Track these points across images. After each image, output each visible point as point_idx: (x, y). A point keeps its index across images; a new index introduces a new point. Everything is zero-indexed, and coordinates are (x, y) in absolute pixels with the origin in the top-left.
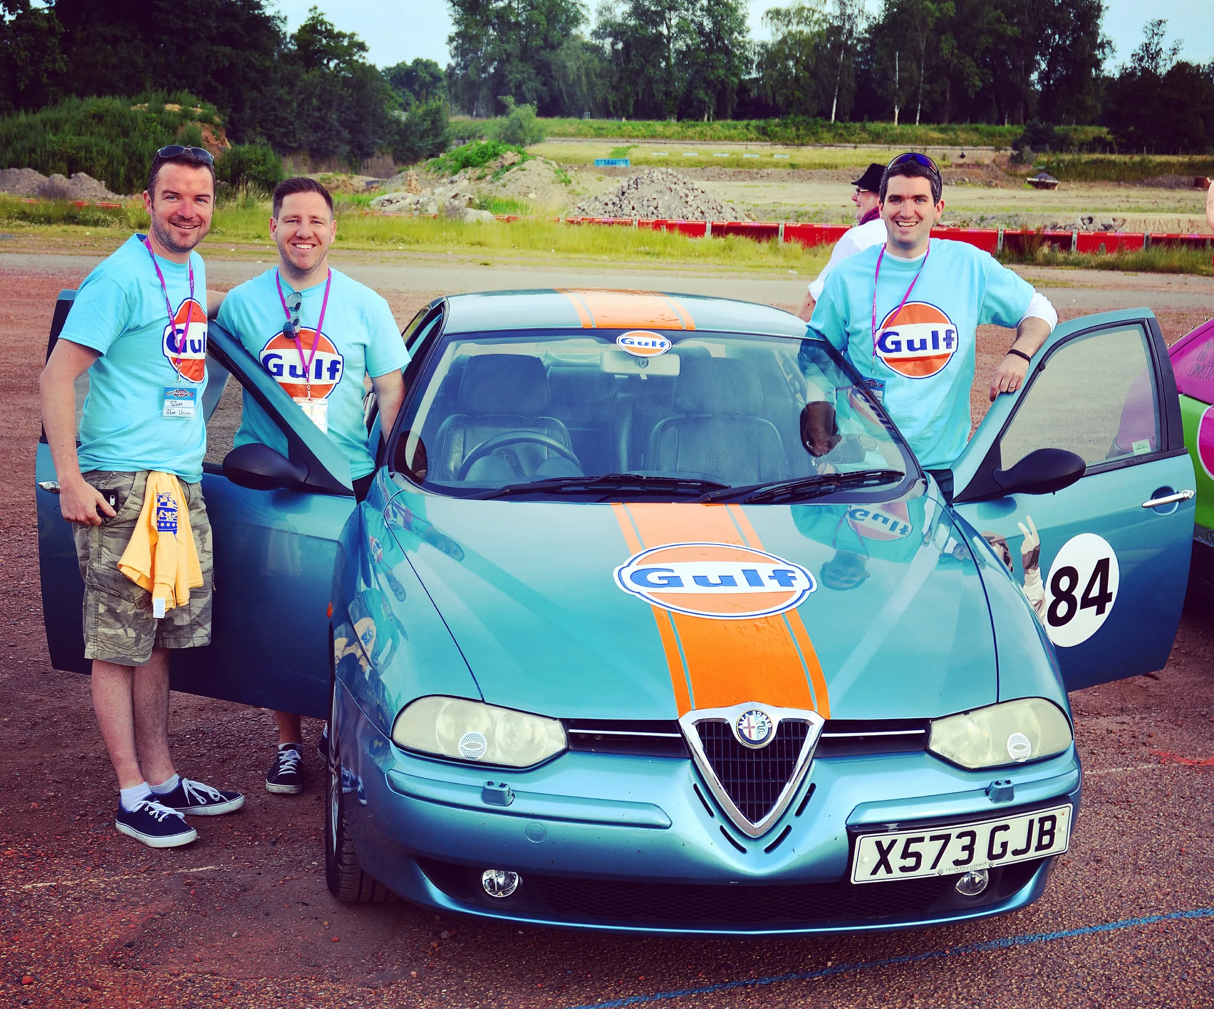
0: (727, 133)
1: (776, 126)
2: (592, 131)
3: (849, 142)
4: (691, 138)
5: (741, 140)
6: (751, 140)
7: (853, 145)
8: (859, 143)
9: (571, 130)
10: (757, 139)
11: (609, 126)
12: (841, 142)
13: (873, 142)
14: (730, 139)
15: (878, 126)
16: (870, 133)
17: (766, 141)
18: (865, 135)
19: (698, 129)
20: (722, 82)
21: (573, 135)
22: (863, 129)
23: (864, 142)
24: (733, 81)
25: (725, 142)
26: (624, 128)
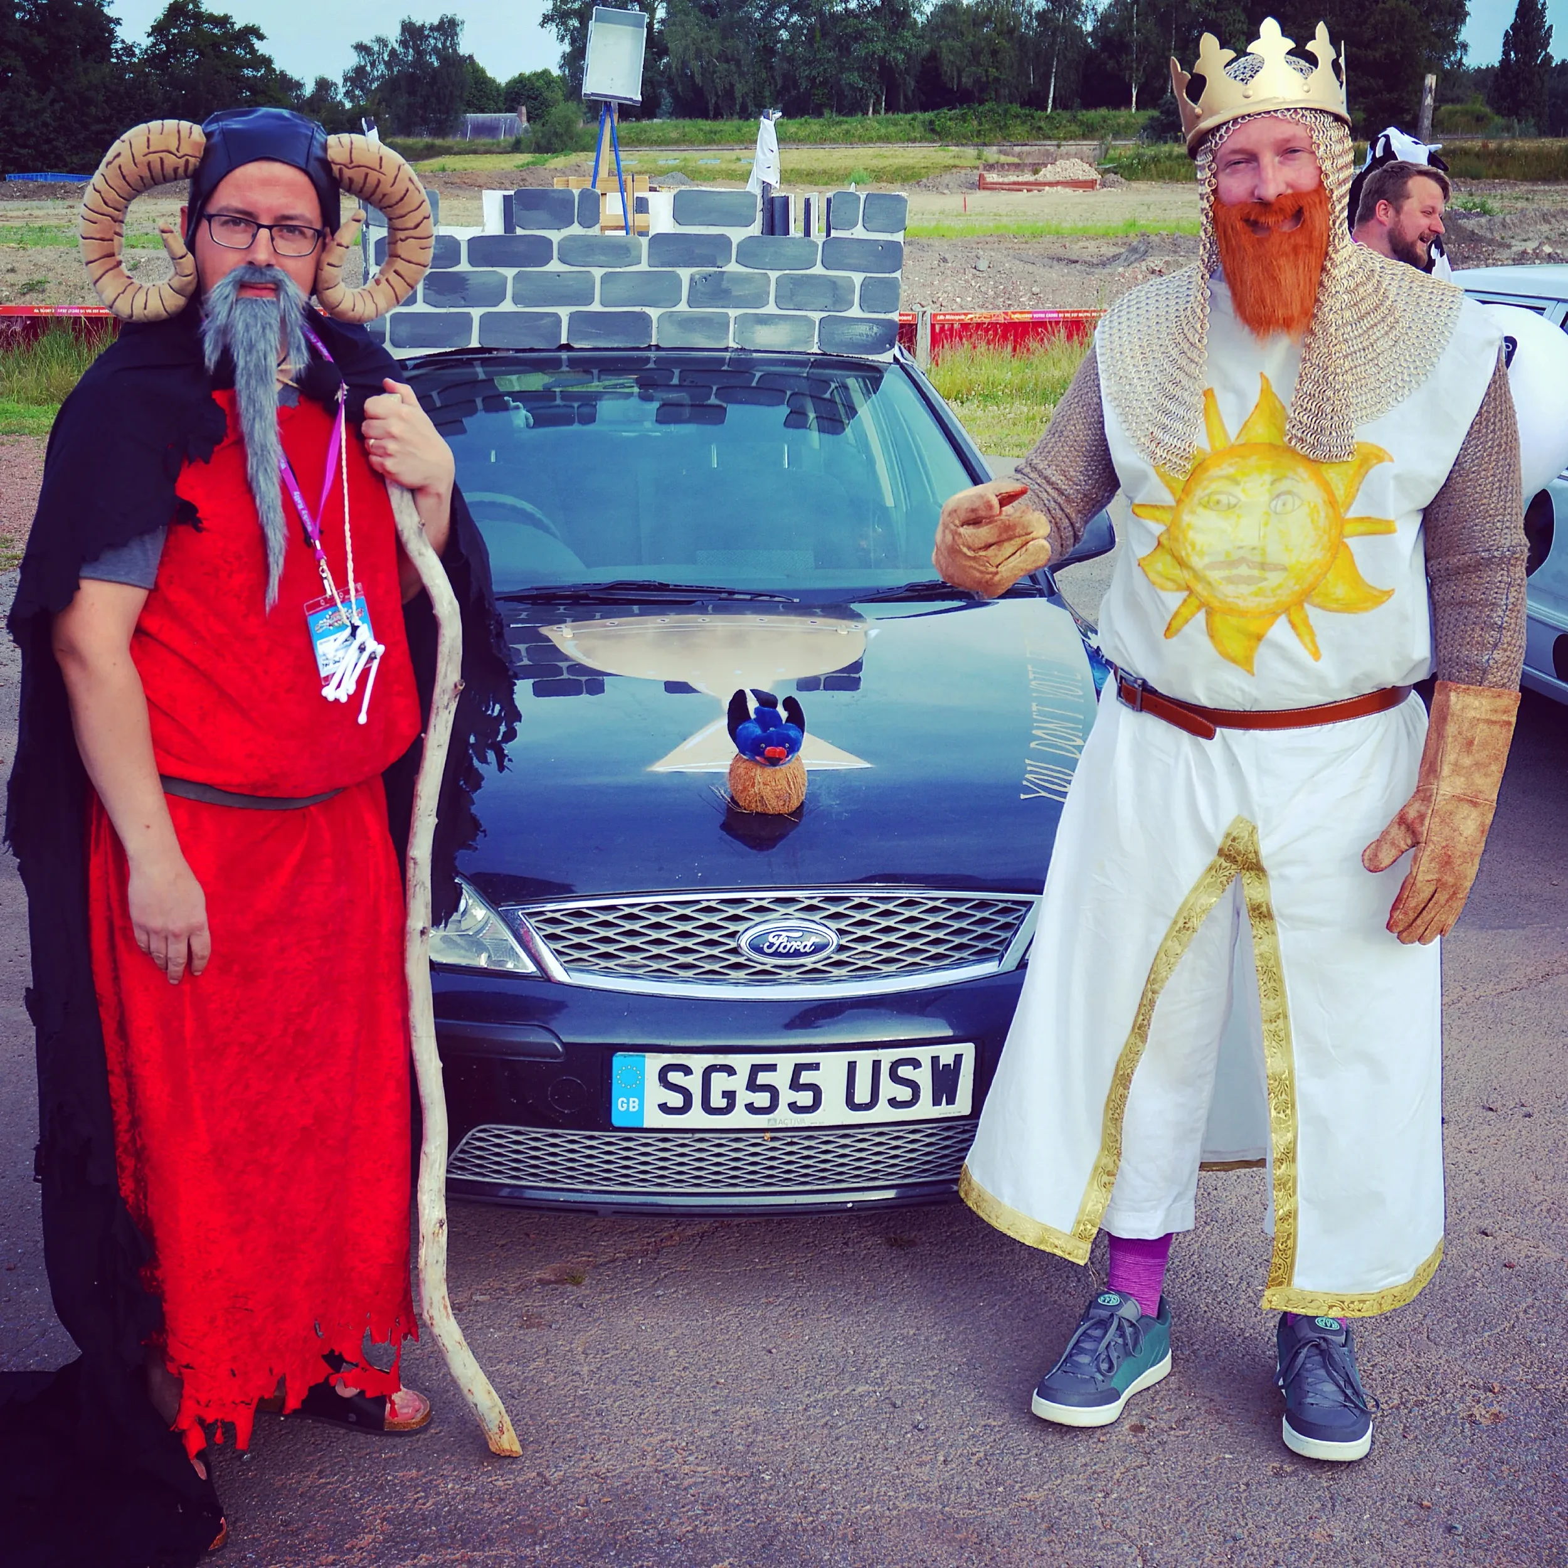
0: (883, 131)
1: (950, 119)
2: (701, 136)
3: (1049, 138)
4: (834, 141)
5: (902, 141)
6: (914, 141)
7: (1055, 143)
8: (1065, 139)
9: (674, 135)
10: (922, 139)
11: (725, 128)
12: (1039, 139)
13: (1084, 137)
14: (886, 139)
15: (1093, 115)
16: (1082, 123)
17: (935, 141)
18: (1074, 128)
19: (845, 127)
20: (882, 61)
21: (676, 142)
22: (1074, 119)
23: (1071, 139)
24: (895, 58)
25: (878, 144)
26: (745, 130)
